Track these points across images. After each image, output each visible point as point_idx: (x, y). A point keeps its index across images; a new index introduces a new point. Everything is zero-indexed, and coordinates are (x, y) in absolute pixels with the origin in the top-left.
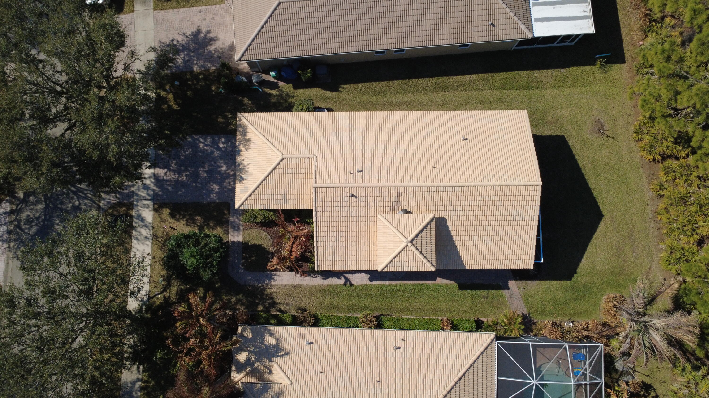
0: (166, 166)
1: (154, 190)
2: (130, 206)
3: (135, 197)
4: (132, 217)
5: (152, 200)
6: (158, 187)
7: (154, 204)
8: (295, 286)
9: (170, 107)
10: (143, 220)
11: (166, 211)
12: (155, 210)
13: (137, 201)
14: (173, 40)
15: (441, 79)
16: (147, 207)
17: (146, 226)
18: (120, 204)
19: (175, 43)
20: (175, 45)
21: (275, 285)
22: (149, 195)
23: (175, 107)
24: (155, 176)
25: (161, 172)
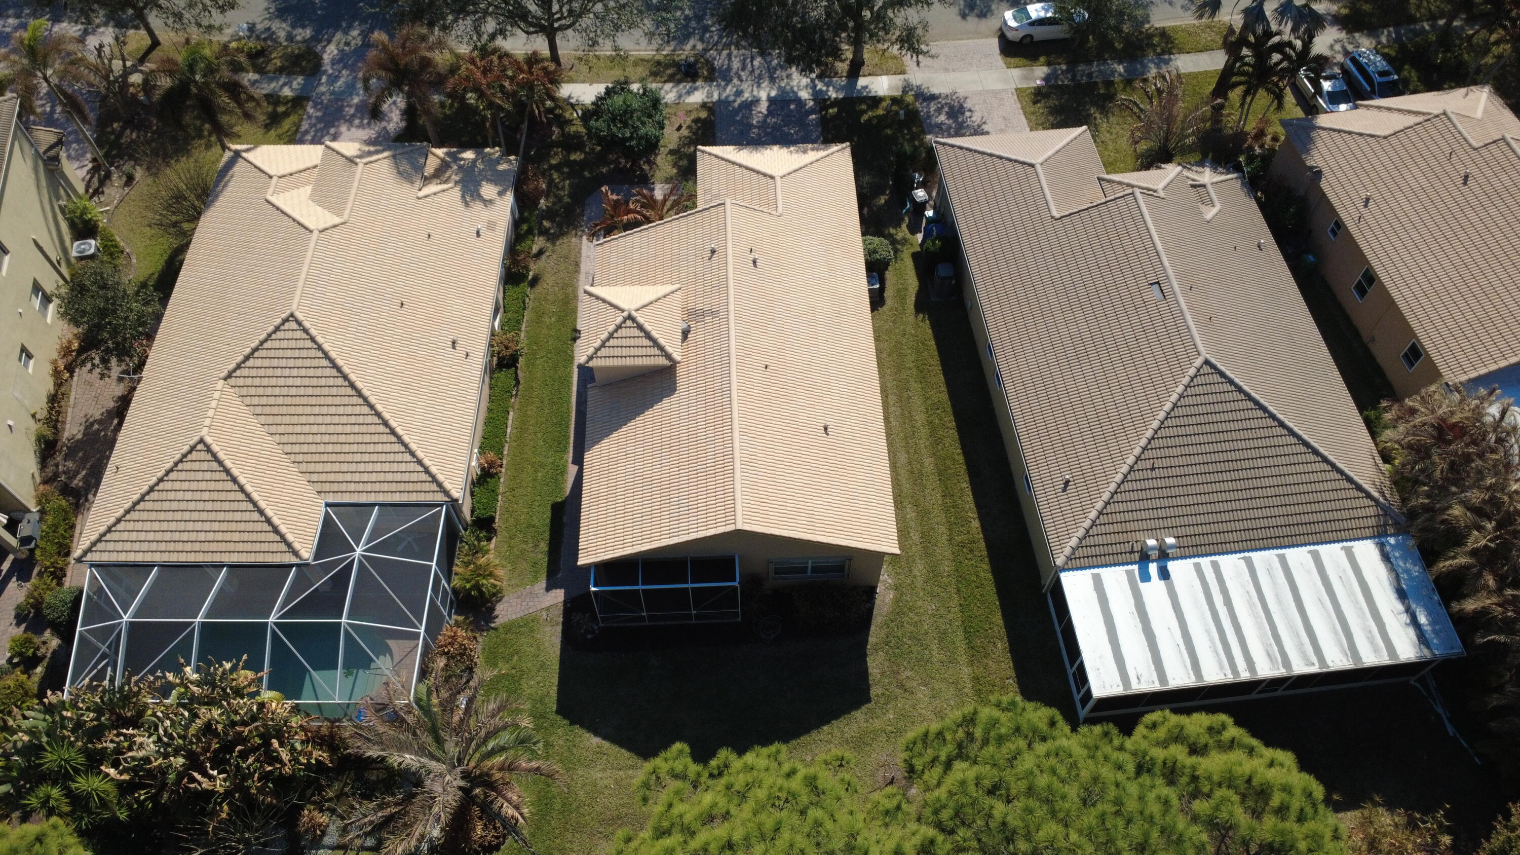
0: (770, 112)
1: (734, 101)
2: (710, 79)
3: (723, 83)
4: (694, 81)
5: (720, 101)
6: (739, 105)
7: (714, 103)
8: (577, 264)
9: (865, 112)
10: (689, 93)
11: (703, 115)
12: (704, 105)
13: (718, 86)
14: (970, 111)
15: (963, 469)
16: (710, 95)
17: (680, 97)
18: (712, 70)
19: (968, 114)
20: (963, 114)
21: (581, 241)
22: (727, 97)
23: (865, 118)
24: (757, 101)
25: (763, 107)
